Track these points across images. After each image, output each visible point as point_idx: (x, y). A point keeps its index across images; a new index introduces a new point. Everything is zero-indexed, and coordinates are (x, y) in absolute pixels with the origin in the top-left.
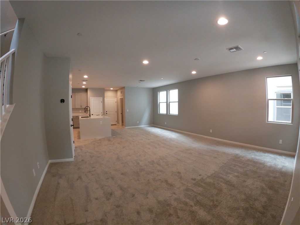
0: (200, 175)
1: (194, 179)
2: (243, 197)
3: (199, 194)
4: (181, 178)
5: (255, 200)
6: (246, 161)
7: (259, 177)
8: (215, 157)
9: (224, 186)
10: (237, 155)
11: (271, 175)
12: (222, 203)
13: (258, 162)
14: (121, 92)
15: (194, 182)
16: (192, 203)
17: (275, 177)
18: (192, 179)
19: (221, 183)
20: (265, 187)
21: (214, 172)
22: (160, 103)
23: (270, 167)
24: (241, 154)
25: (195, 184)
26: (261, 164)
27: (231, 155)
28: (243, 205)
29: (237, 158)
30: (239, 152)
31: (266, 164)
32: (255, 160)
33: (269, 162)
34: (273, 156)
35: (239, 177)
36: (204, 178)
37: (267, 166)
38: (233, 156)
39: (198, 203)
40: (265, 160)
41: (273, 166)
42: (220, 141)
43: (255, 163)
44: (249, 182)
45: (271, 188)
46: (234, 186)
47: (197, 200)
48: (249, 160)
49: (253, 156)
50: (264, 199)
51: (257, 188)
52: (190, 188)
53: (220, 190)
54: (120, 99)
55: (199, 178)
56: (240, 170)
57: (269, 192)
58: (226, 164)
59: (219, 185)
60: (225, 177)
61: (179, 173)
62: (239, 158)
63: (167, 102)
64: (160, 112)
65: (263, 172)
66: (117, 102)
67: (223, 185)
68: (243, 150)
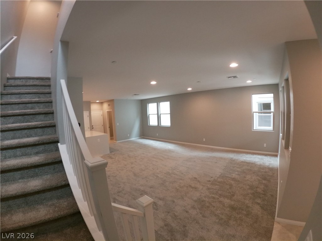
0: (212, 177)
1: (209, 181)
2: (248, 187)
3: (219, 190)
4: (199, 181)
5: (257, 188)
6: (240, 163)
7: (254, 173)
8: (216, 163)
9: (233, 182)
10: (232, 158)
11: (262, 170)
12: (236, 193)
13: (250, 163)
14: (109, 105)
15: (210, 183)
16: (217, 197)
17: (265, 172)
18: (208, 181)
19: (230, 181)
20: (260, 179)
21: (220, 174)
22: (150, 115)
23: (260, 165)
24: (235, 158)
25: (211, 184)
26: (252, 163)
27: (228, 159)
28: (250, 192)
29: (232, 161)
30: (233, 156)
31: (256, 163)
32: (247, 161)
33: (259, 162)
34: (260, 157)
35: (240, 175)
36: (216, 179)
37: (257, 165)
38: (229, 160)
39: (221, 195)
40: (254, 160)
41: (262, 164)
42: (213, 148)
43: (248, 164)
44: (248, 177)
45: (265, 179)
46: (239, 181)
47: (219, 194)
48: (242, 162)
49: (244, 158)
50: (262, 187)
51: (255, 180)
52: (210, 187)
53: (231, 186)
54: (107, 112)
55: (212, 179)
56: (238, 169)
57: (264, 182)
58: (226, 166)
59: (229, 182)
60: (230, 176)
61: (195, 178)
62: (234, 161)
63: (158, 114)
64: (150, 124)
65: (256, 169)
66: (103, 115)
67: (231, 181)
68: (235, 154)
